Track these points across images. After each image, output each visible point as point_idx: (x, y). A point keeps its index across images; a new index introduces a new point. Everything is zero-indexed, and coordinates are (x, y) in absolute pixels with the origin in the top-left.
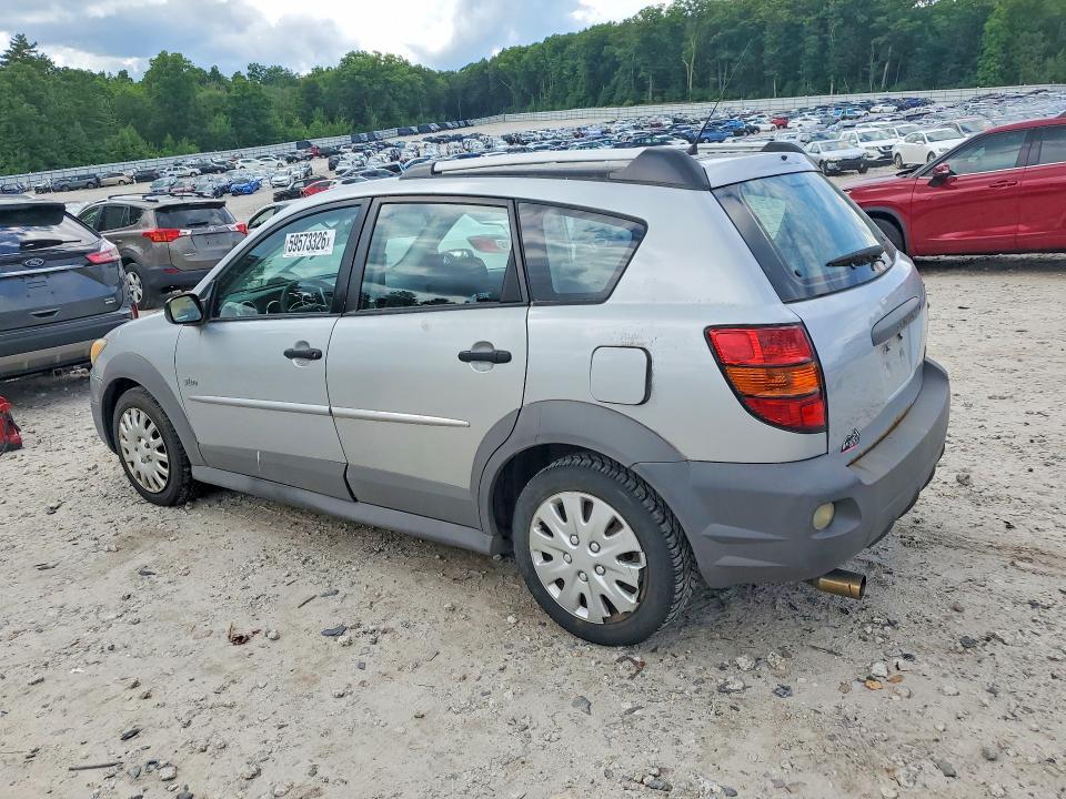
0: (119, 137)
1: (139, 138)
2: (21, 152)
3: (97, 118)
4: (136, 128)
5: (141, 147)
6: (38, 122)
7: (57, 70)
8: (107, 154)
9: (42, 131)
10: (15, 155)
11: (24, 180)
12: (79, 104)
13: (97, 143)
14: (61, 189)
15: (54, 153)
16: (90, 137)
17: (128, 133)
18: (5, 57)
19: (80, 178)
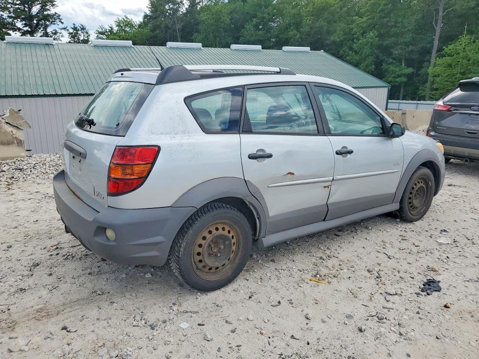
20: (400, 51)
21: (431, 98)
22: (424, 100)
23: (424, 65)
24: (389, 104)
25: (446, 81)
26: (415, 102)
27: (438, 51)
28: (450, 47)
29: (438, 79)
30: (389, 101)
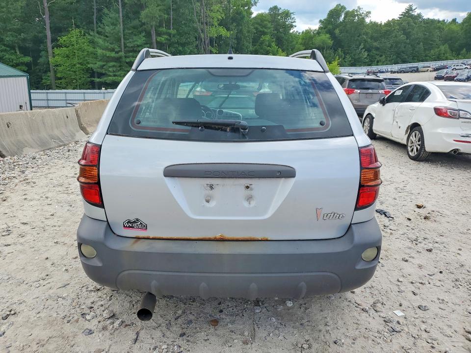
0: (439, 50)
1: (448, 50)
2: (393, 55)
3: (432, 41)
4: (449, 45)
5: (448, 55)
6: (405, 43)
7: (424, 19)
8: (430, 57)
9: (405, 47)
10: (390, 57)
11: (390, 68)
12: (426, 35)
13: (427, 52)
14: (401, 72)
15: (406, 57)
16: (425, 49)
17: (444, 48)
18: (401, 15)
19: (410, 68)
20: (11, 38)
21: (58, 87)
22: (52, 89)
23: (41, 54)
24: (32, 94)
25: (69, 70)
26: (44, 91)
27: (52, 41)
28: (64, 38)
29: (60, 69)
30: (31, 91)
